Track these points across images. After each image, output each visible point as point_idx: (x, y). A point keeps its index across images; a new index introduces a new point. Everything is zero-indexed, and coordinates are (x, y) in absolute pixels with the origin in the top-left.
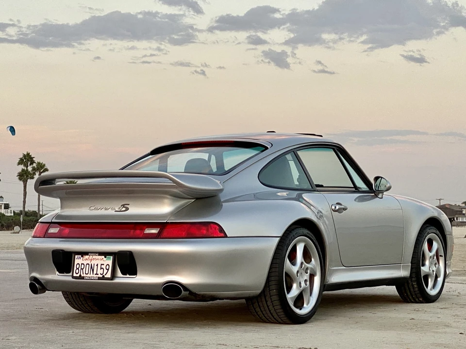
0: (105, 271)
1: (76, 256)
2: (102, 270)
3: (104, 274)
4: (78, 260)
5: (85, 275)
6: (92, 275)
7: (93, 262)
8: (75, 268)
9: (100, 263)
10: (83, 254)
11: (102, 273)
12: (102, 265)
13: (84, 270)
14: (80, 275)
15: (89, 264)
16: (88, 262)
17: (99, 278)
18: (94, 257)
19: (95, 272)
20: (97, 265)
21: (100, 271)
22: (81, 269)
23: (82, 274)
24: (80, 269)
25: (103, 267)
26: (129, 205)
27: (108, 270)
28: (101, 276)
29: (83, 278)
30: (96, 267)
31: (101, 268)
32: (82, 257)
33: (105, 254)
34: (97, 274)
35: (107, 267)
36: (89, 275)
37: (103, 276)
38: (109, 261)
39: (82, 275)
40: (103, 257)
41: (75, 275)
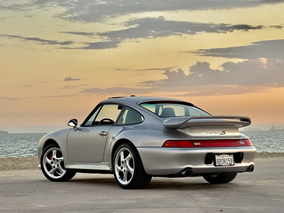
0: (231, 162)
1: (216, 156)
4: (217, 158)
5: (222, 164)
6: (225, 164)
7: (224, 158)
8: (217, 162)
9: (228, 158)
10: (219, 154)
13: (221, 162)
14: (220, 165)
15: (222, 159)
16: (222, 158)
17: (229, 165)
18: (224, 156)
19: (226, 163)
20: (227, 159)
21: (228, 162)
22: (220, 161)
23: (220, 164)
25: (230, 160)
26: (225, 131)
27: (232, 161)
29: (222, 166)
30: (226, 160)
31: (229, 161)
32: (219, 156)
33: (229, 154)
34: (227, 163)
35: (231, 160)
36: (224, 164)
37: (231, 164)
38: (232, 157)
40: (228, 155)
41: (217, 164)
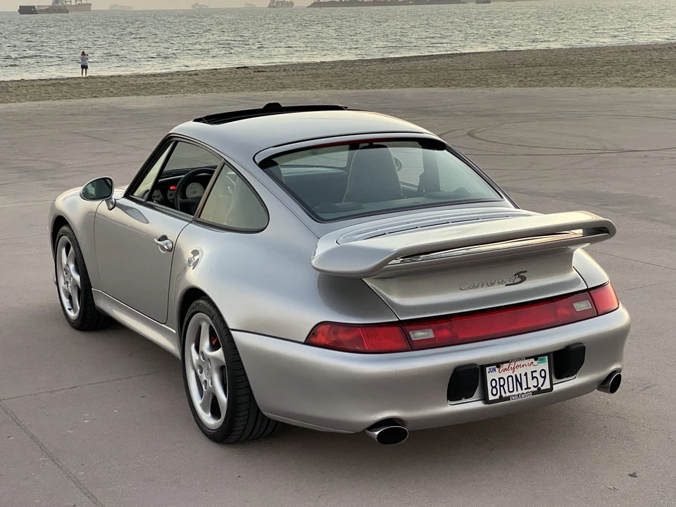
0: (541, 380)
2: (535, 379)
3: (540, 386)
4: (492, 374)
5: (508, 394)
6: (520, 391)
7: (517, 372)
8: (490, 388)
9: (529, 370)
10: (498, 362)
11: (536, 385)
12: (532, 372)
13: (506, 386)
14: (501, 396)
15: (511, 376)
16: (510, 373)
17: (534, 393)
18: (518, 364)
19: (524, 386)
20: (526, 374)
21: (532, 383)
22: (500, 386)
23: (503, 393)
24: (498, 387)
25: (538, 375)
26: (525, 272)
27: (545, 377)
28: (536, 389)
29: (508, 398)
30: (524, 378)
31: (533, 378)
32: (498, 367)
33: (535, 355)
34: (528, 388)
35: (543, 375)
36: (515, 393)
37: (539, 389)
38: (543, 365)
39: (504, 395)
40: (532, 360)
41: (491, 398)
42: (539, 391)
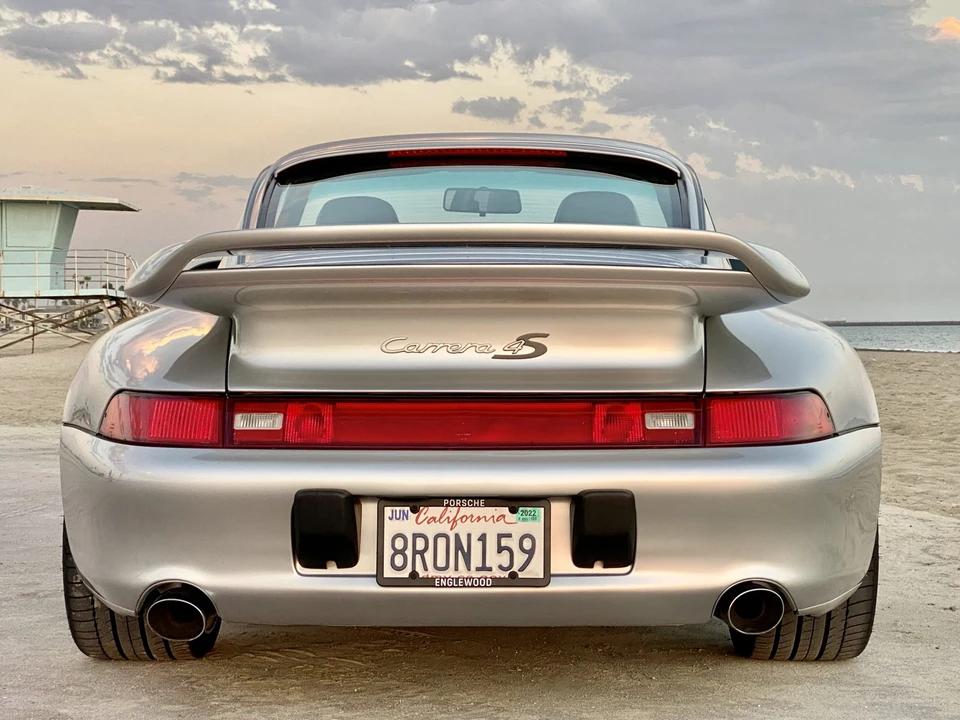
0: (520, 559)
1: (390, 510)
2: (506, 554)
3: (515, 569)
4: (398, 524)
5: (432, 573)
6: (466, 575)
7: (462, 529)
8: (389, 552)
9: (492, 530)
10: (417, 501)
11: (506, 564)
12: (500, 536)
13: (429, 556)
14: (414, 574)
15: (446, 536)
16: (445, 528)
17: (497, 582)
18: (466, 512)
19: (476, 561)
20: (483, 538)
21: (495, 560)
22: (415, 551)
23: (420, 569)
24: (409, 553)
25: (513, 544)
27: (531, 553)
28: (506, 574)
29: (429, 582)
30: (476, 547)
31: (500, 549)
32: (415, 510)
33: (512, 501)
34: (484, 568)
35: (527, 544)
36: (451, 573)
37: (513, 575)
38: (530, 524)
39: (422, 574)
40: (505, 510)
41: (389, 573)
42: (513, 579)
